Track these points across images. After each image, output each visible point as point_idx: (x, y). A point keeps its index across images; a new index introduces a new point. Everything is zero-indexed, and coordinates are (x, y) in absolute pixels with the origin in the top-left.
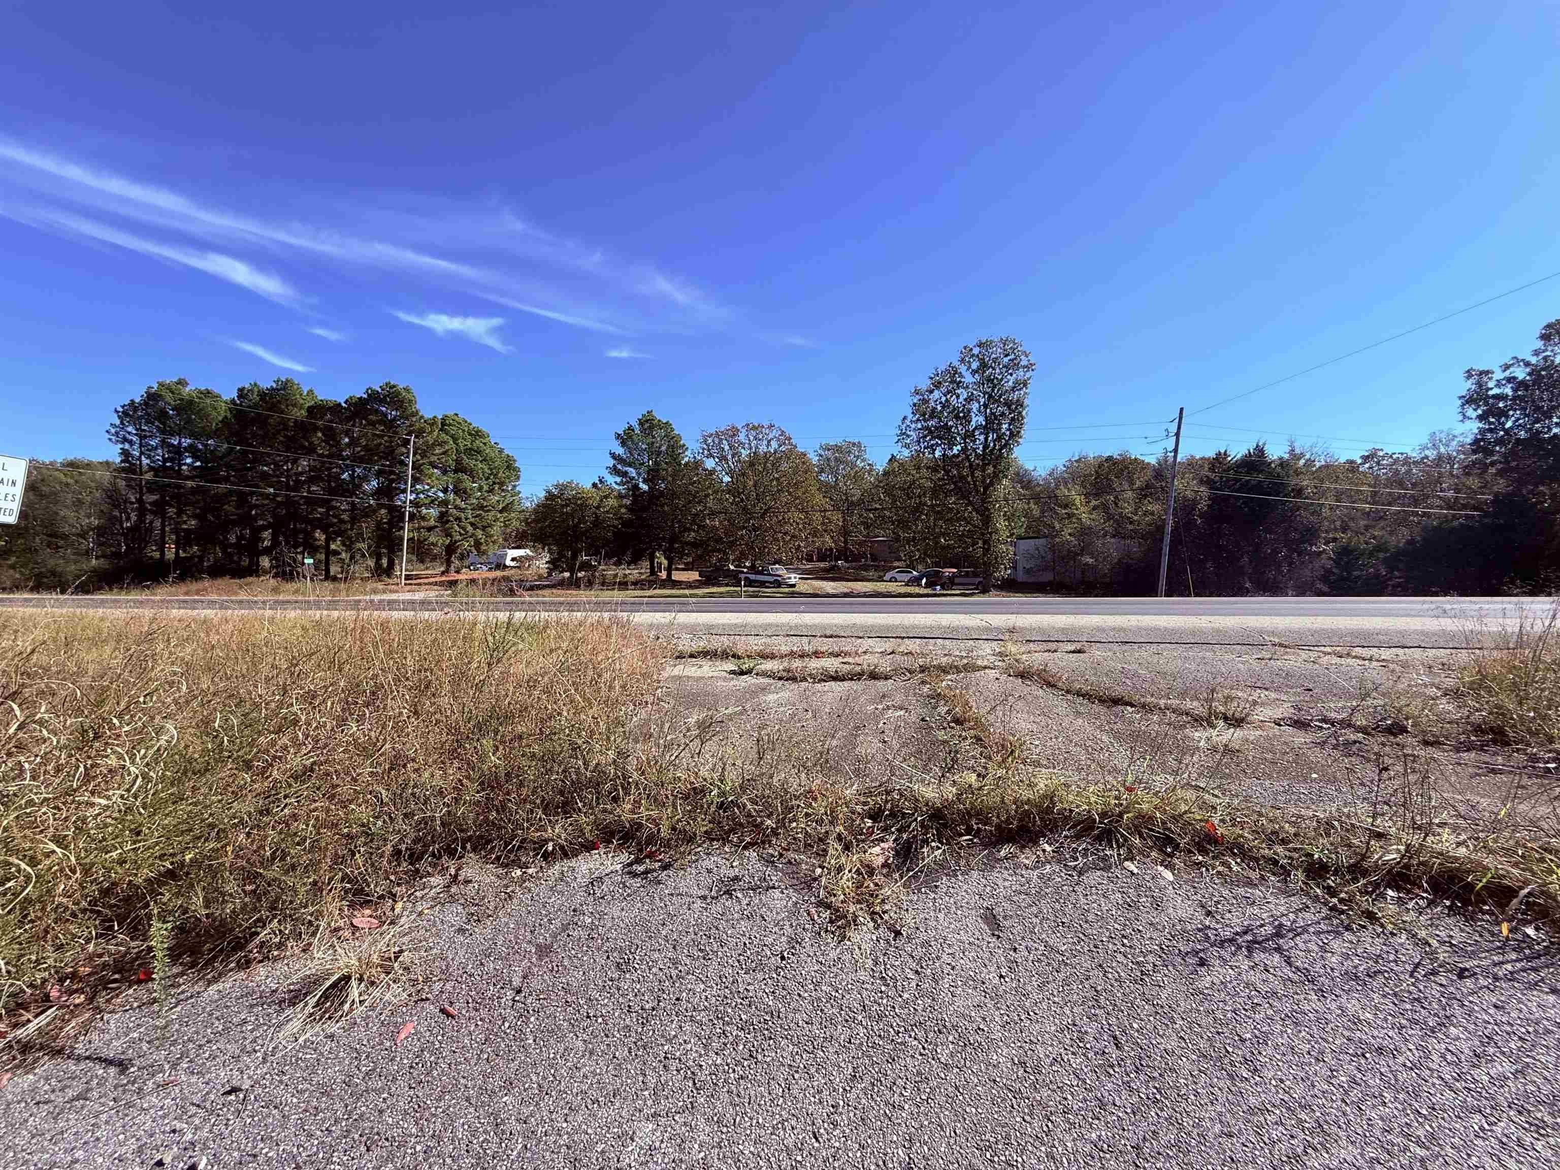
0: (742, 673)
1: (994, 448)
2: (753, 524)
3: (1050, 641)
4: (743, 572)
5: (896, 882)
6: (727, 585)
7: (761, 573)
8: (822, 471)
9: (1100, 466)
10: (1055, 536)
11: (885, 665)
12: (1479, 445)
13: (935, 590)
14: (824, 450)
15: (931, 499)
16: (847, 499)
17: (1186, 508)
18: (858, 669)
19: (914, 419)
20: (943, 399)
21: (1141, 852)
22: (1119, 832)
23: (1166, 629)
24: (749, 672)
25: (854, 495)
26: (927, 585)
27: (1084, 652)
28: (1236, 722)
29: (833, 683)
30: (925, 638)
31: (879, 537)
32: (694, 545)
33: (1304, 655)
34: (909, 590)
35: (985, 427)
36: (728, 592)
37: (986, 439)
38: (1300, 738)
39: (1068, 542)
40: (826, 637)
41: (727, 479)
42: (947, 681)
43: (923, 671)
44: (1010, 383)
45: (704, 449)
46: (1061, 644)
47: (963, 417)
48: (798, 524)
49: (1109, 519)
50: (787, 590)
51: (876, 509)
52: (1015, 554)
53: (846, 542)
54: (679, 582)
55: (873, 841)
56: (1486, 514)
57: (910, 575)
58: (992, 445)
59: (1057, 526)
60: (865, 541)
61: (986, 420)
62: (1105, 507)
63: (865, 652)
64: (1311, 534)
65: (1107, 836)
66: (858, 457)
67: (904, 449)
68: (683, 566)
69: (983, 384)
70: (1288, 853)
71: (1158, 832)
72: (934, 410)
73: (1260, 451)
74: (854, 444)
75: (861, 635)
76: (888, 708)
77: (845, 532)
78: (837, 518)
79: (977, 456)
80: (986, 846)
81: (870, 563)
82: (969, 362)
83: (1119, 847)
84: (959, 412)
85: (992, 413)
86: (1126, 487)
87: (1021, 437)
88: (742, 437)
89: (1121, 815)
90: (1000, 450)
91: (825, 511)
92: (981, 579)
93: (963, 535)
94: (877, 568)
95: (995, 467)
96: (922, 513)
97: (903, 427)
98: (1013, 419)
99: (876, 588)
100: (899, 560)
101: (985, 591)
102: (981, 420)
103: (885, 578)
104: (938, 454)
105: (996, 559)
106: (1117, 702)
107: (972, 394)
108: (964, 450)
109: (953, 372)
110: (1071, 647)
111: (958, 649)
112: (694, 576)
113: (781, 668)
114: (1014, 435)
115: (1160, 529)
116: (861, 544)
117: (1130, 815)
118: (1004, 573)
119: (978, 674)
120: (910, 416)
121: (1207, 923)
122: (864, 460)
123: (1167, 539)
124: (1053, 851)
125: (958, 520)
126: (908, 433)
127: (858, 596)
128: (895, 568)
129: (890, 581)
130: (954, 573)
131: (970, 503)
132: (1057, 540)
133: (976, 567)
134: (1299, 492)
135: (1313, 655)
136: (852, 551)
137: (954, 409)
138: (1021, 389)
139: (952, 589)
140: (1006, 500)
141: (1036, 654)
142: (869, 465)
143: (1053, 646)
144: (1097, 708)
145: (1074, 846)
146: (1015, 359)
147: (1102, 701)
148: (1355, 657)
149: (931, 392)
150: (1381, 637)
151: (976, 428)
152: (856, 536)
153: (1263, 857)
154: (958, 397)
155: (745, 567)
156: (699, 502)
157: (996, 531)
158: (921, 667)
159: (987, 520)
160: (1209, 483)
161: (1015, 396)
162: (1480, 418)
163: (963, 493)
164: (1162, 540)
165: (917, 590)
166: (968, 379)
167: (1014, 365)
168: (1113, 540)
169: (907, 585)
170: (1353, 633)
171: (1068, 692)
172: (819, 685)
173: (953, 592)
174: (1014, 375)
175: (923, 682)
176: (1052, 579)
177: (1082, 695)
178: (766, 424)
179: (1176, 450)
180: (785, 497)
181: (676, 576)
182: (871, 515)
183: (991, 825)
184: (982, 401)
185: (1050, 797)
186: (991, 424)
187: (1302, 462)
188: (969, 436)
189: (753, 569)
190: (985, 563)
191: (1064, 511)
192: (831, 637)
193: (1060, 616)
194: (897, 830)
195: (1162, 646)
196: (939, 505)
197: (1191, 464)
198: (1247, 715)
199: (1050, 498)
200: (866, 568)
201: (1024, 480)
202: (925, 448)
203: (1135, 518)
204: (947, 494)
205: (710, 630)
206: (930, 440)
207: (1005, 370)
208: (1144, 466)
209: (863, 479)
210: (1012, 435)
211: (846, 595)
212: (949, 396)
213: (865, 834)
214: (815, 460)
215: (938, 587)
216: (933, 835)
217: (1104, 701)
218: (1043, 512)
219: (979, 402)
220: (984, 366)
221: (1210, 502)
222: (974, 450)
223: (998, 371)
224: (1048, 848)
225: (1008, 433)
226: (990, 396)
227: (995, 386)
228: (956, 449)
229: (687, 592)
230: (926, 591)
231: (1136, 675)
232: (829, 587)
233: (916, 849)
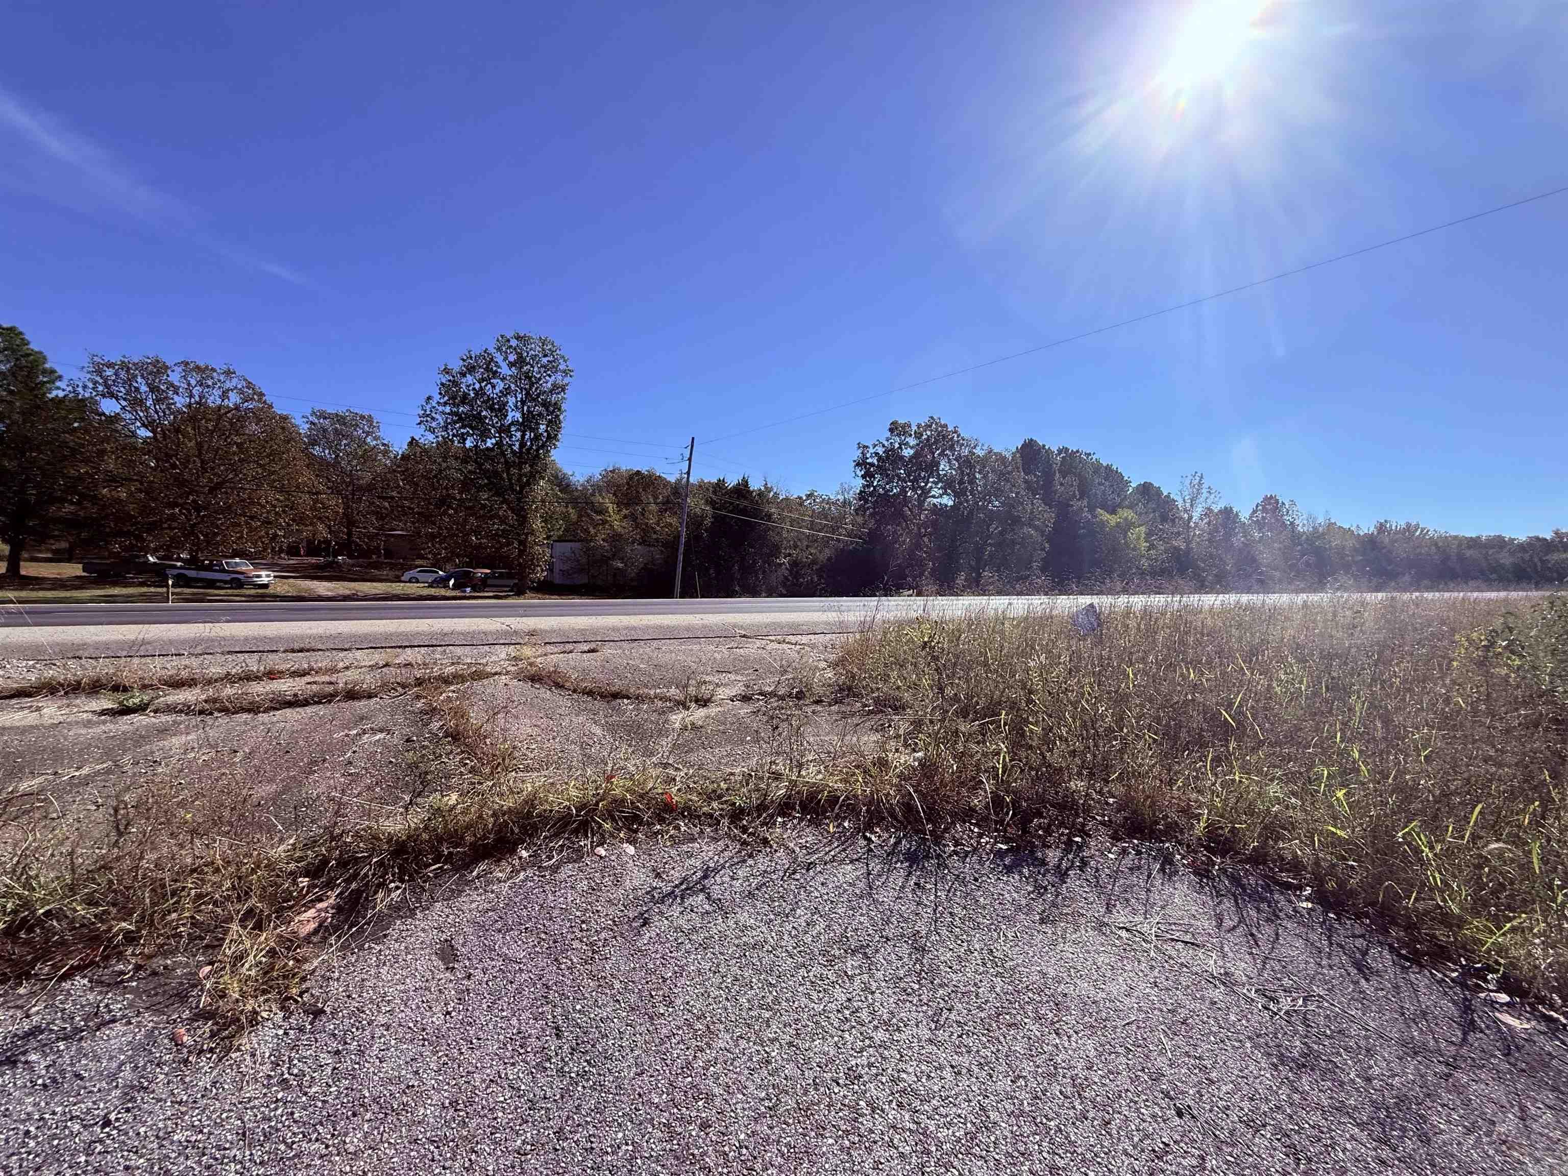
0: (126, 711)
1: (531, 448)
2: (194, 501)
3: (566, 642)
4: (175, 567)
5: (331, 945)
6: (142, 584)
7: (209, 568)
8: (314, 443)
9: (631, 477)
10: (591, 541)
11: (369, 681)
12: (862, 496)
13: (465, 591)
14: (319, 417)
15: (461, 493)
16: (351, 482)
17: (695, 522)
18: (330, 689)
19: (442, 401)
20: (477, 386)
21: (612, 835)
22: (595, 821)
23: (668, 627)
24: (141, 709)
25: (363, 479)
26: (455, 587)
27: (597, 651)
28: (703, 702)
29: (288, 711)
30: (432, 646)
31: (395, 530)
32: (72, 524)
33: (758, 643)
34: (432, 591)
35: (522, 424)
36: (142, 595)
37: (523, 436)
38: (745, 710)
39: (603, 547)
40: (293, 651)
41: (144, 433)
42: (450, 692)
43: (420, 685)
44: (549, 385)
45: (95, 383)
46: (578, 645)
47: (500, 410)
48: (275, 506)
49: (637, 527)
50: (253, 592)
51: (392, 498)
52: (551, 556)
53: (349, 534)
54: (36, 578)
55: (304, 905)
56: (865, 542)
57: (435, 575)
58: (529, 444)
59: (592, 531)
60: (377, 534)
61: (523, 418)
62: (633, 517)
63: (347, 668)
64: (775, 550)
65: (584, 828)
66: (368, 434)
67: (427, 433)
68: (50, 555)
69: (520, 379)
70: (720, 806)
71: (628, 812)
72: (465, 396)
73: (745, 483)
74: (362, 417)
75: (346, 646)
76: (364, 732)
77: (350, 521)
78: (335, 503)
79: (513, 452)
80: (456, 870)
81: (382, 559)
82: (506, 352)
83: (593, 835)
84: (494, 404)
85: (528, 411)
86: (652, 500)
87: (558, 441)
88: (174, 378)
89: (597, 804)
90: (537, 450)
91: (317, 493)
92: (516, 581)
93: (496, 534)
94: (392, 567)
95: (531, 466)
96: (449, 507)
97: (428, 408)
98: (550, 421)
99: (390, 590)
100: (422, 557)
101: (520, 593)
102: (518, 416)
103: (403, 578)
104: (469, 444)
105: (532, 560)
106: (616, 696)
107: (510, 387)
108: (499, 444)
109: (489, 359)
110: (586, 647)
111: (467, 655)
112: (75, 570)
113: (204, 697)
114: (552, 438)
115: (677, 537)
116: (372, 537)
117: (604, 802)
118: (541, 574)
119: (485, 682)
120: (437, 397)
121: (655, 884)
122: (376, 439)
123: (682, 549)
124: (530, 856)
125: (491, 518)
126: (434, 415)
127: (365, 598)
128: (417, 567)
129: (410, 581)
130: (486, 574)
131: (505, 501)
132: (592, 544)
133: (510, 568)
134: (769, 516)
135: (764, 642)
136: (357, 545)
137: (489, 399)
138: (558, 393)
139: (484, 591)
140: (543, 501)
141: (552, 656)
142: (384, 445)
143: (569, 647)
144: (599, 704)
145: (551, 845)
146: (554, 361)
147: (603, 696)
148: (788, 643)
149: (463, 375)
150: (804, 627)
151: (512, 424)
152: (365, 528)
153: (704, 813)
154: (494, 387)
155: (179, 559)
156: (86, 461)
157: (532, 532)
158: (417, 679)
159: (523, 519)
160: (711, 503)
161: (554, 398)
162: (863, 477)
163: (498, 491)
164: (677, 550)
165: (443, 592)
166: (505, 370)
167: (551, 368)
168: (639, 547)
169: (431, 586)
170: (791, 625)
171: (575, 691)
172: (265, 715)
173: (486, 594)
174: (553, 378)
175: (418, 697)
176: (587, 581)
177: (587, 693)
178: (220, 366)
179: (688, 473)
180: (251, 470)
181: (28, 569)
182: (386, 504)
183: (464, 846)
184: (519, 396)
185: (531, 802)
186: (529, 422)
187: (772, 493)
188: (504, 430)
189: (193, 562)
190: (520, 564)
191: (599, 517)
192: (301, 651)
193: (583, 617)
194: (344, 881)
195: (663, 641)
196: (470, 500)
197: (701, 486)
198: (712, 696)
199: (586, 503)
200: (378, 566)
201: (562, 483)
202: (454, 435)
203: (658, 528)
204: (480, 488)
205: (75, 652)
206: (460, 428)
207: (542, 370)
208: (667, 483)
209: (375, 460)
210: (549, 437)
211: (345, 598)
212: (483, 384)
213: (294, 898)
214: (304, 428)
215: (468, 590)
216: (393, 875)
217: (606, 696)
218: (580, 516)
219: (516, 397)
220: (520, 361)
221: (712, 520)
222: (510, 446)
223: (536, 369)
224: (524, 854)
225: (545, 434)
226: (528, 394)
227: (532, 385)
228: (490, 442)
229: (49, 594)
230: (457, 593)
231: (636, 669)
232: (323, 588)
233: (366, 899)
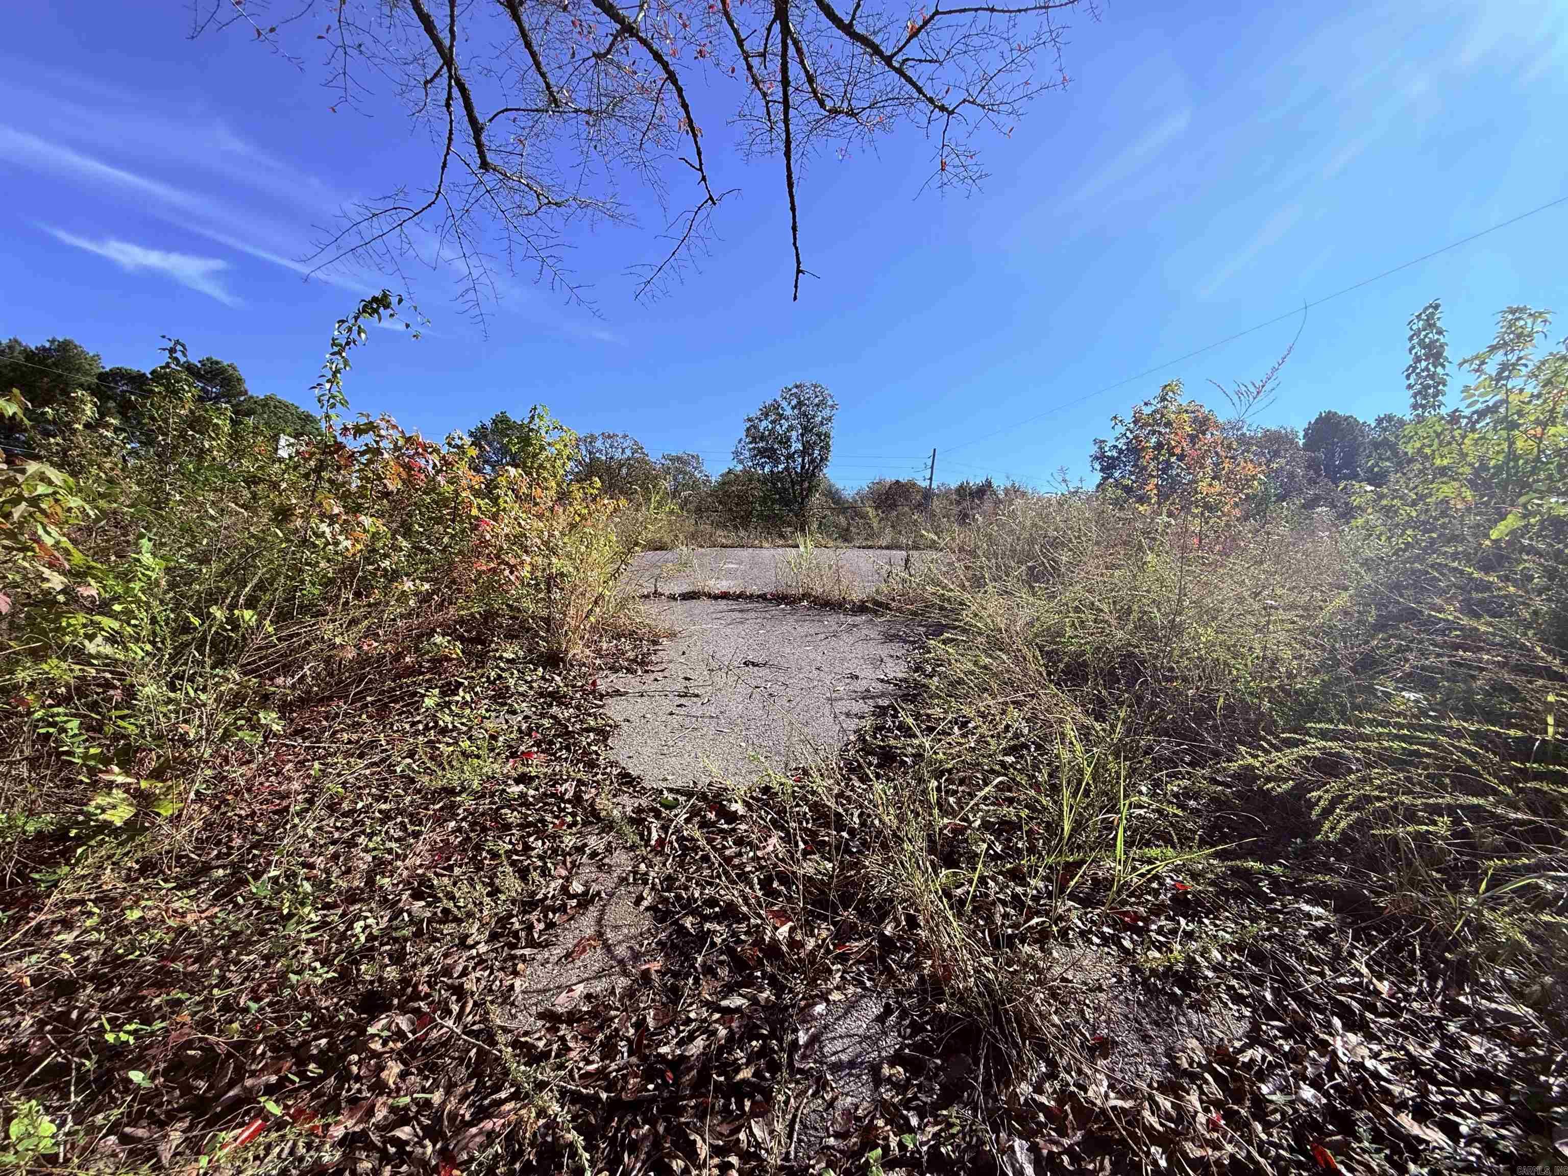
1: (809, 468)
9: (890, 487)
14: (666, 460)
19: (747, 441)
20: (770, 427)
35: (802, 451)
37: (803, 461)
44: (821, 419)
47: (785, 442)
58: (807, 465)
61: (803, 446)
66: (696, 469)
67: (738, 464)
69: (800, 418)
72: (762, 434)
74: (692, 457)
79: (796, 474)
82: (789, 399)
84: (782, 439)
85: (807, 441)
87: (829, 461)
88: (598, 444)
90: (814, 470)
95: (809, 483)
97: (739, 446)
98: (822, 447)
102: (799, 446)
104: (767, 470)
107: (793, 424)
108: (786, 469)
109: (776, 406)
114: (824, 459)
120: (744, 438)
122: (701, 472)
126: (743, 451)
137: (778, 436)
138: (827, 424)
140: (818, 508)
142: (706, 476)
146: (823, 400)
149: (761, 420)
151: (795, 452)
154: (781, 426)
160: (957, 504)
161: (823, 429)
163: (786, 503)
166: (789, 412)
167: (822, 405)
174: (823, 413)
178: (620, 434)
179: (931, 480)
184: (799, 431)
186: (806, 450)
188: (790, 457)
191: (860, 519)
197: (942, 490)
201: (833, 495)
202: (756, 465)
204: (774, 502)
206: (760, 458)
207: (816, 407)
209: (701, 488)
210: (822, 459)
212: (774, 425)
214: (659, 467)
219: (797, 432)
220: (800, 404)
222: (794, 469)
223: (811, 408)
225: (819, 457)
226: (805, 428)
227: (808, 420)
228: (781, 467)
